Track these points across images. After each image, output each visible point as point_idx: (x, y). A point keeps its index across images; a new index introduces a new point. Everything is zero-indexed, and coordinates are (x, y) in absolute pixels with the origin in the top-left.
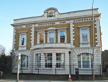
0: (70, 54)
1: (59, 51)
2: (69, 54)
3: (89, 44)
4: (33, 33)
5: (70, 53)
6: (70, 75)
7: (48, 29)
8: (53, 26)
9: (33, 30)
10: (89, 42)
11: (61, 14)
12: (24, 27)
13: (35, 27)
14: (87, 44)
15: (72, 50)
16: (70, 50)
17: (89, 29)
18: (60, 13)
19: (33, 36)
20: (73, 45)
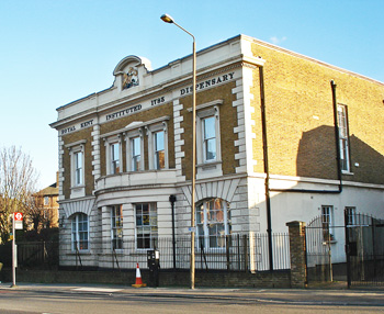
0: (173, 205)
1: (144, 197)
2: (169, 205)
3: (219, 167)
4: (95, 143)
5: (173, 199)
6: (138, 270)
7: (128, 127)
8: (137, 114)
9: (95, 134)
10: (220, 160)
11: (153, 73)
12: (78, 127)
13: (100, 125)
14: (213, 165)
15: (179, 191)
16: (173, 192)
17: (217, 114)
18: (148, 72)
19: (96, 153)
20: (180, 173)
